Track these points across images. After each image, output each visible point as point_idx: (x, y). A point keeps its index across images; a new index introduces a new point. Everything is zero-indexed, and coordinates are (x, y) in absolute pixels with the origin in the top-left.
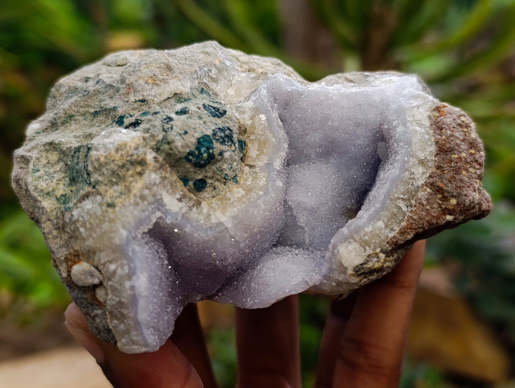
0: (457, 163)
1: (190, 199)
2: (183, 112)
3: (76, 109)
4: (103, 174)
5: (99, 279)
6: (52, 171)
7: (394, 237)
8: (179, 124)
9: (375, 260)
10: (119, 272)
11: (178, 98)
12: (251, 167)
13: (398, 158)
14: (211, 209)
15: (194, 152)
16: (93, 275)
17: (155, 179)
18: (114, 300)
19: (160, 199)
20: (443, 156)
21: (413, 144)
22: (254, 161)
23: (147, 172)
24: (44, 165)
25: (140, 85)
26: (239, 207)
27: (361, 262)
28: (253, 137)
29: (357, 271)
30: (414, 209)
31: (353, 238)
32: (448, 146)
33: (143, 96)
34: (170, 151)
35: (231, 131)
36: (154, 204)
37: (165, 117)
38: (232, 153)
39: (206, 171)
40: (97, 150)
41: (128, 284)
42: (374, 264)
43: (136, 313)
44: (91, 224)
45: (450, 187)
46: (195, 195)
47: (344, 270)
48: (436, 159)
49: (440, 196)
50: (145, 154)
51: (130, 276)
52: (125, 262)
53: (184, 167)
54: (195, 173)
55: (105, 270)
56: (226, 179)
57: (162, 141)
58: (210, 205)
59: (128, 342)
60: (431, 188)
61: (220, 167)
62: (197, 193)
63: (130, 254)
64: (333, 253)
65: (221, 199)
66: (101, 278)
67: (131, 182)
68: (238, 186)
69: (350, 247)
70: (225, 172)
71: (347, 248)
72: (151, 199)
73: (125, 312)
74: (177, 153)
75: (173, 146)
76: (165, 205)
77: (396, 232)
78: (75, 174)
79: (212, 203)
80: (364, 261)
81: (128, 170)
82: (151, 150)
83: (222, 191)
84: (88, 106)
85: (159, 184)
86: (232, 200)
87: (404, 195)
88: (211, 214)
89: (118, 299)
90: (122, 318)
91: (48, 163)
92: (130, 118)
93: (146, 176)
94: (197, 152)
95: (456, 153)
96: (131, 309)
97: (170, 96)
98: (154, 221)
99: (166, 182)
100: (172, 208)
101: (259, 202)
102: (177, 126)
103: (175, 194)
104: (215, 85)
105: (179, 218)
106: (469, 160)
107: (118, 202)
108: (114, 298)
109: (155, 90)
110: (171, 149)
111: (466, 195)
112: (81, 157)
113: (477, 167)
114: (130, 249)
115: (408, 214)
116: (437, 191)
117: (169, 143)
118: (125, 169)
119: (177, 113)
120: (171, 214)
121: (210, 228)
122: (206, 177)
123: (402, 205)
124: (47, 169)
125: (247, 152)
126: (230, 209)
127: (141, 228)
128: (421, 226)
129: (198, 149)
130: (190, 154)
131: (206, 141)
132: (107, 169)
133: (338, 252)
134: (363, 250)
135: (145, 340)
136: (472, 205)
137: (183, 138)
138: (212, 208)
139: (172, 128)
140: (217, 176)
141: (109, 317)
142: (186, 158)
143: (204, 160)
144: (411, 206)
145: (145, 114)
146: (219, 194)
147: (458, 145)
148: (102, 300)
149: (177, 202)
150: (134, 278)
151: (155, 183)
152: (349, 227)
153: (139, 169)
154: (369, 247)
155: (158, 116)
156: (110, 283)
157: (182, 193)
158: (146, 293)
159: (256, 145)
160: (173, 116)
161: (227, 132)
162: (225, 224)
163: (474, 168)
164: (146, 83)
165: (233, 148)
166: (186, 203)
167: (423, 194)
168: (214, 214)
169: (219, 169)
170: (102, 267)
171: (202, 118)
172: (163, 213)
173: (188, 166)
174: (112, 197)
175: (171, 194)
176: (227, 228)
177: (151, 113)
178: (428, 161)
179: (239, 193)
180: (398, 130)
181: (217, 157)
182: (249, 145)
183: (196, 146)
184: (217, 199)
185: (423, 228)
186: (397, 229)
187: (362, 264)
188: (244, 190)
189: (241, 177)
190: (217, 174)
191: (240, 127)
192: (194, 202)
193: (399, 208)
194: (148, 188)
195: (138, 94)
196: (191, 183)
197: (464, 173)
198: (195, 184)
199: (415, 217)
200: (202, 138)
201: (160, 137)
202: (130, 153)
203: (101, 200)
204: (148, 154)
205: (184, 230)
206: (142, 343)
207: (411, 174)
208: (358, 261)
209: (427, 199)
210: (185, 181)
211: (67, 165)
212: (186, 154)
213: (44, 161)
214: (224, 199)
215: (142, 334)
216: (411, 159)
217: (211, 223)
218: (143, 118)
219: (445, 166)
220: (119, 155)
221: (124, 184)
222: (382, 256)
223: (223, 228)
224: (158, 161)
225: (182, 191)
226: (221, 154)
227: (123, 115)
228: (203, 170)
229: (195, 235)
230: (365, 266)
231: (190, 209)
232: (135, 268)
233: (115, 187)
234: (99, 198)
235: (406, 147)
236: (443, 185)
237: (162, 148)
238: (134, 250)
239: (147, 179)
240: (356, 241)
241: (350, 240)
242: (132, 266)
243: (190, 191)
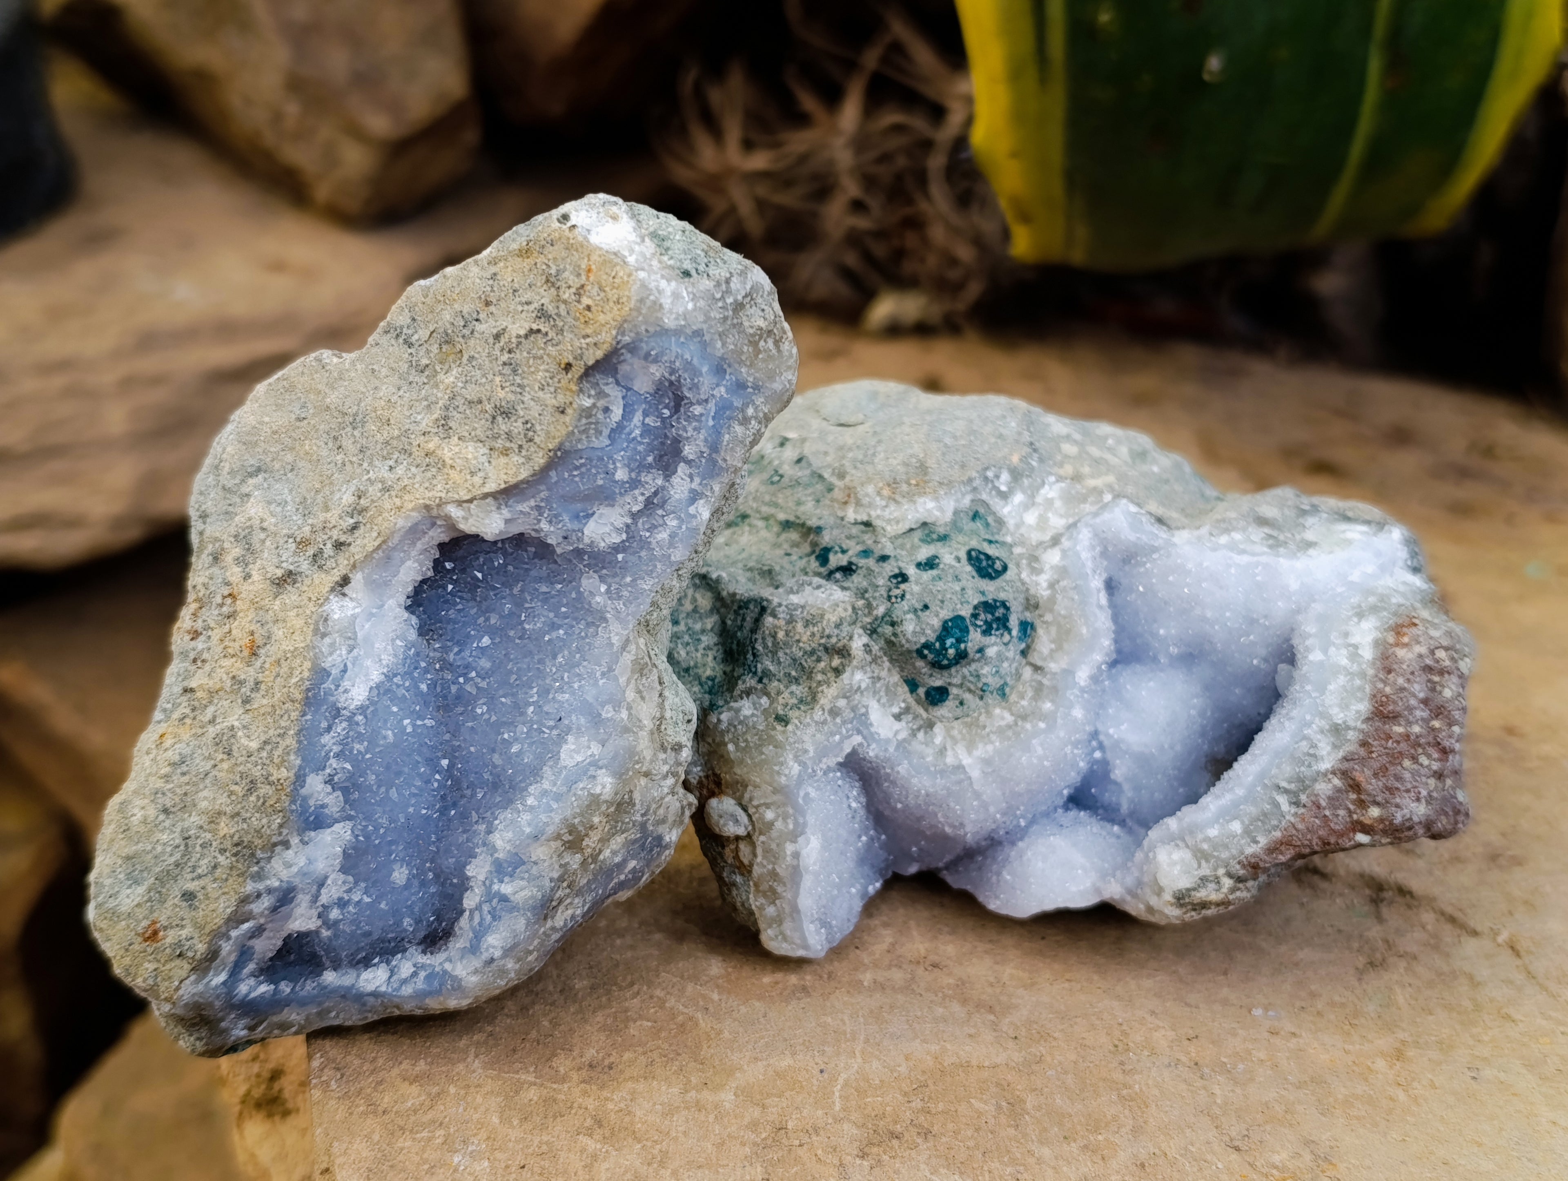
0: (1398, 742)
1: (916, 717)
2: (930, 564)
3: (755, 505)
4: (779, 663)
5: (746, 828)
6: (698, 627)
7: (1254, 855)
8: (916, 589)
9: (1212, 886)
10: (779, 824)
11: (927, 532)
12: (1037, 668)
13: (1294, 713)
14: (948, 739)
15: (934, 644)
16: (737, 821)
17: (860, 681)
18: (765, 867)
19: (863, 715)
20: (1377, 724)
21: (1327, 693)
22: (1045, 659)
23: (849, 670)
24: (688, 614)
25: (867, 495)
26: (997, 744)
27: (1188, 886)
28: (1048, 617)
29: (1179, 899)
30: (1302, 810)
31: (1184, 840)
32: (1391, 708)
33: (869, 515)
34: (893, 638)
35: (1008, 609)
36: (851, 723)
37: (897, 571)
38: (1002, 648)
39: (950, 675)
40: (774, 616)
41: (790, 848)
42: (1209, 893)
43: (796, 895)
44: (746, 741)
45: (1373, 786)
46: (926, 710)
47: (1159, 891)
48: (1364, 726)
49: (1353, 796)
50: (851, 638)
51: (794, 836)
52: (791, 811)
53: (913, 665)
54: (931, 675)
55: (757, 815)
56: (984, 691)
57: (883, 618)
58: (948, 730)
59: (776, 936)
60: (1340, 779)
61: (976, 670)
62: (930, 708)
63: (801, 801)
64: (1147, 856)
65: (969, 726)
66: (750, 828)
67: (819, 683)
68: (1003, 704)
69: (1177, 855)
70: (984, 680)
71: (1170, 854)
72: (848, 714)
73: (779, 889)
74: (904, 642)
75: (899, 630)
76: (871, 724)
77: (1260, 845)
78: (734, 647)
79: (953, 728)
80: (1193, 885)
81: (819, 660)
82: (861, 631)
83: (974, 711)
84: (776, 505)
85: (867, 689)
86: (987, 730)
87: (1290, 782)
88: (948, 747)
89: (770, 867)
90: (773, 896)
91: (695, 610)
92: (840, 555)
93: (845, 676)
94: (937, 645)
95: (1403, 723)
96: (789, 886)
97: (914, 526)
98: (848, 750)
99: (878, 685)
100: (880, 731)
101: (1034, 741)
102: (912, 594)
103: (891, 705)
104: (1002, 503)
105: (891, 749)
106: (1422, 741)
107: (793, 714)
108: (765, 862)
109: (893, 511)
110: (895, 635)
111: (1397, 806)
112: (748, 619)
113: (1436, 755)
114: (802, 794)
115: (1287, 817)
116: (1351, 786)
117: (893, 624)
118: (814, 658)
119: (919, 565)
120: (878, 741)
121: (942, 772)
122: (950, 684)
123: (1283, 801)
124: (690, 621)
125: (1033, 641)
126: (980, 746)
127: (825, 760)
128: (1307, 842)
129: (941, 639)
130: (927, 646)
131: (957, 627)
132: (786, 654)
133: (1155, 857)
134: (1196, 865)
135: (804, 938)
136: (1407, 824)
137: (918, 617)
138: (953, 738)
139: (903, 597)
140: (969, 684)
141: (752, 889)
142: (919, 652)
143: (948, 659)
144: (1297, 804)
145: (866, 553)
146: (968, 716)
147: (1410, 709)
148: (746, 861)
149: (892, 719)
150: (801, 840)
151: (859, 687)
152: (1180, 820)
153: (836, 662)
154: (1207, 861)
155: (885, 565)
156: (762, 838)
157: (903, 705)
158: (816, 868)
159: (1053, 630)
160: (911, 571)
161: (1000, 612)
162: (967, 769)
163: (1429, 756)
164: (879, 493)
165: (1007, 638)
166: (907, 723)
167: (1324, 789)
168: (953, 749)
169: (975, 673)
170: (754, 810)
171: (960, 580)
172: (864, 738)
173: (920, 663)
174: (786, 705)
175: (884, 705)
176: (970, 778)
177: (876, 556)
178: (1348, 728)
179: (1003, 718)
180: (1311, 657)
181: (971, 655)
182: (1040, 631)
183: (938, 633)
184: (963, 723)
185: (1310, 846)
186: (1263, 841)
187: (1188, 890)
188: (1012, 714)
189: (1012, 688)
190: (970, 681)
191: (1027, 599)
192: (922, 722)
193: (1277, 805)
194: (845, 697)
195: (861, 510)
196: (921, 691)
197: (1407, 763)
198: (928, 694)
199: (1300, 826)
200: (951, 620)
201: (881, 611)
202: (827, 632)
203: (767, 705)
204: (856, 636)
205: (896, 769)
206: (798, 942)
207: (1312, 747)
208: (1184, 883)
209: (1329, 798)
210: (913, 685)
211: (723, 622)
212: (918, 646)
213: (688, 606)
214: (975, 724)
215: (800, 929)
216: (1317, 720)
217: (945, 764)
218: (862, 562)
219: (1375, 743)
220: (809, 633)
221: (807, 684)
222: (1227, 883)
223: (962, 776)
224: (871, 651)
225: (904, 701)
226: (981, 650)
227: (829, 546)
228: (945, 673)
229: (915, 781)
230: (1193, 893)
231: (913, 734)
232: (805, 824)
233: (794, 688)
234: (764, 701)
235: (1314, 695)
236: (1361, 779)
237: (879, 630)
238: (807, 794)
239: (846, 682)
240: (1187, 846)
241: (1178, 842)
242: (801, 820)
243: (918, 701)
